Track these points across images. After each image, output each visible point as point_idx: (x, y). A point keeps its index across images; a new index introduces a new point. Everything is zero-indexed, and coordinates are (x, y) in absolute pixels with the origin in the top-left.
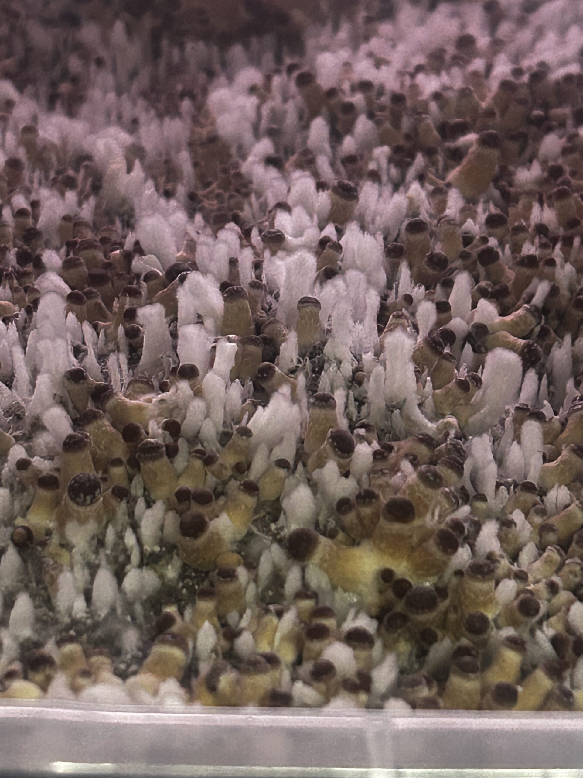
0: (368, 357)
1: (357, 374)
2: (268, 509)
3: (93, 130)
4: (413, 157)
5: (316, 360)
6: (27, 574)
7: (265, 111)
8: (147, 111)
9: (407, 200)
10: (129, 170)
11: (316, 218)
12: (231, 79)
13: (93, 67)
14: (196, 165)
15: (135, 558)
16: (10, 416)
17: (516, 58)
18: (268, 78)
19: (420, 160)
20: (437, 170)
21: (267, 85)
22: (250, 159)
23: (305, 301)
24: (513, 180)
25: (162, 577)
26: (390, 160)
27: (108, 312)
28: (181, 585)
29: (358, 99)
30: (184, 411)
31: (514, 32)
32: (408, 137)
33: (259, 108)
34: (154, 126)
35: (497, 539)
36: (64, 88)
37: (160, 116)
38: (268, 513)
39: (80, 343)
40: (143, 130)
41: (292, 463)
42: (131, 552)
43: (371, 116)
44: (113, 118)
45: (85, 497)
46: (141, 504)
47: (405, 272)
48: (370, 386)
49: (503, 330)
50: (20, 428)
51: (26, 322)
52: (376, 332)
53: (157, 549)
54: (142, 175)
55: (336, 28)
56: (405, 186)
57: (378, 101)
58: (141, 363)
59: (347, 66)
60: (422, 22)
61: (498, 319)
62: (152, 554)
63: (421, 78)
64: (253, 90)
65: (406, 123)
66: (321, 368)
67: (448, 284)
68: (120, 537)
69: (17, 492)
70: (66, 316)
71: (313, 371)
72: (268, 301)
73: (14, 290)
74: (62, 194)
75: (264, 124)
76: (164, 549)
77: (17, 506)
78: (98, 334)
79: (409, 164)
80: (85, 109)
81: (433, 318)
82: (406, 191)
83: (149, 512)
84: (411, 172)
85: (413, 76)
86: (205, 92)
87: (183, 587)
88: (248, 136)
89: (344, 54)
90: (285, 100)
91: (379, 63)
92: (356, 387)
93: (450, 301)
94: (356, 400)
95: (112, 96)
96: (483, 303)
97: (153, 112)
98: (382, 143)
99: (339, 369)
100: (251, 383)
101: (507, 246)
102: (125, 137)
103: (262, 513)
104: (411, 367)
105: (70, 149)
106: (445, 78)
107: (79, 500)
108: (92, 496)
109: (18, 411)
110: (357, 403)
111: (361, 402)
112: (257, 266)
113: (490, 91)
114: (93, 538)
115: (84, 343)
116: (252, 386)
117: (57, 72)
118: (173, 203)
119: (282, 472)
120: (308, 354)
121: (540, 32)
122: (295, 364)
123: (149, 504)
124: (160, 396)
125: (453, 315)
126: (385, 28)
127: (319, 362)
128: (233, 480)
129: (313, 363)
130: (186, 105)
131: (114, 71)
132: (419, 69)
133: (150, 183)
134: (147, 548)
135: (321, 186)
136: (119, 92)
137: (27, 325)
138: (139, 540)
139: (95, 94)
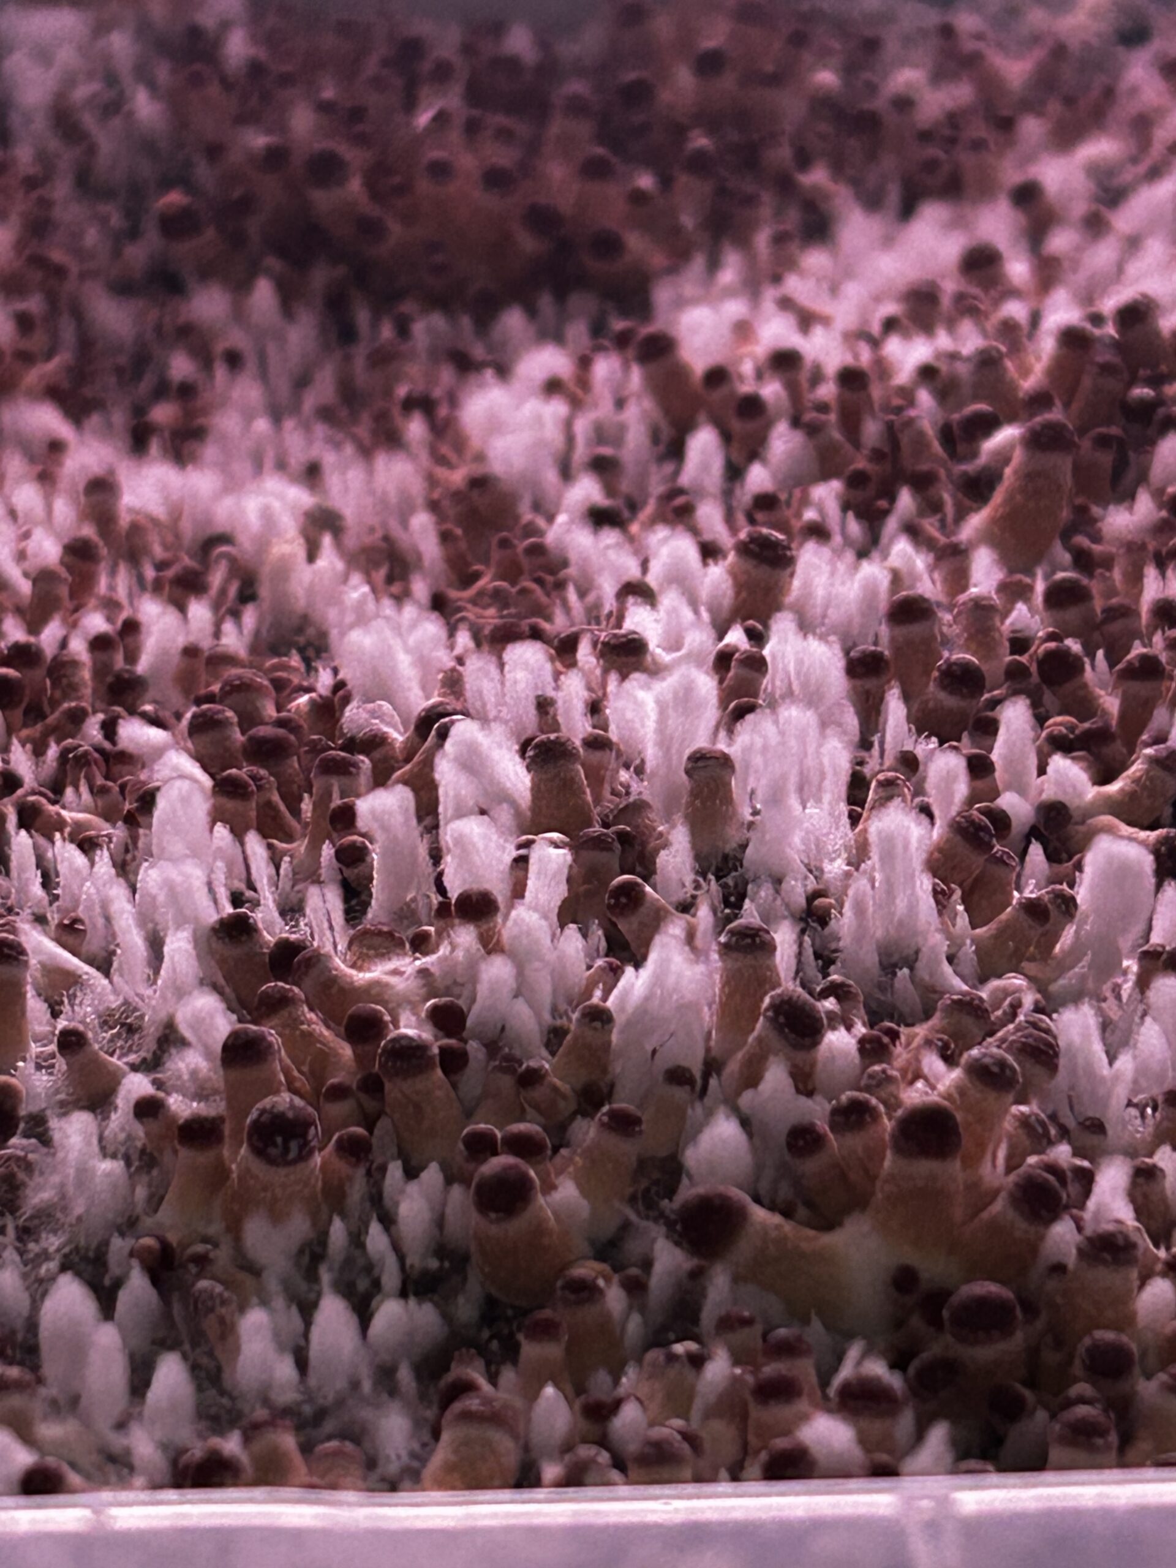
0: (835, 867)
1: (816, 902)
2: (656, 1175)
3: (232, 485)
4: (892, 498)
5: (730, 881)
6: (173, 1325)
7: (582, 426)
8: (337, 446)
9: (886, 572)
10: (312, 556)
11: (705, 615)
12: (503, 371)
13: (220, 372)
14: (445, 537)
15: (391, 1278)
16: (112, 1028)
17: (1087, 297)
18: (584, 363)
19: (906, 500)
20: (943, 521)
21: (583, 377)
22: (562, 518)
23: (699, 758)
24: (1100, 530)
25: (446, 1317)
26: (846, 507)
27: (294, 823)
28: (486, 1334)
29: (772, 390)
30: (469, 986)
31: (1079, 249)
32: (877, 455)
33: (568, 426)
34: (355, 475)
35: (1127, 1199)
36: (163, 413)
37: (366, 453)
38: (656, 1183)
39: (241, 886)
40: (333, 481)
41: (698, 1075)
42: (382, 1271)
43: (796, 422)
44: (269, 462)
45: (286, 1142)
46: (395, 1170)
47: (895, 710)
48: (844, 923)
49: (1104, 813)
50: (134, 1048)
51: (127, 851)
52: (845, 820)
53: (434, 1264)
54: (340, 565)
55: (714, 265)
56: (882, 552)
57: (811, 397)
58: (370, 915)
59: (743, 330)
60: (888, 242)
61: (1092, 793)
62: (425, 1273)
63: (893, 346)
64: (553, 387)
65: (872, 430)
66: (742, 896)
67: (988, 728)
68: (357, 1239)
69: (138, 1169)
70: (211, 830)
71: (727, 903)
72: (622, 779)
73: (97, 792)
74: (181, 608)
75: (581, 453)
76: (447, 1264)
77: (141, 1193)
78: (277, 868)
79: (886, 513)
80: (210, 451)
81: (962, 788)
82: (885, 556)
83: (413, 1188)
84: (892, 524)
85: (875, 343)
86: (453, 400)
87: (492, 1338)
88: (551, 476)
89: (735, 308)
90: (620, 403)
91: (806, 320)
92: (815, 929)
93: (995, 756)
94: (817, 956)
95: (262, 425)
96: (1059, 763)
97: (349, 449)
98: (825, 476)
99: (777, 892)
100: (600, 932)
101: (1100, 653)
102: (300, 497)
103: (644, 1183)
104: (925, 884)
105: (187, 527)
106: (943, 341)
107: (273, 1152)
108: (301, 1141)
109: (127, 1018)
110: (820, 962)
111: (826, 959)
112: (595, 708)
113: (1038, 359)
114: (301, 1252)
115: (252, 886)
116: (603, 939)
117: (146, 385)
118: (409, 611)
119: (680, 1093)
120: (713, 868)
121: (1133, 244)
122: (689, 889)
123: (411, 1173)
124: (418, 963)
125: (1000, 786)
126: (816, 259)
127: (736, 885)
128: (579, 1117)
129: (724, 886)
130: (416, 428)
131: (263, 374)
132: (890, 325)
133: (356, 578)
134: (414, 1260)
135: (709, 552)
136: (277, 415)
137: (129, 857)
138: (396, 1247)
139: (227, 422)
